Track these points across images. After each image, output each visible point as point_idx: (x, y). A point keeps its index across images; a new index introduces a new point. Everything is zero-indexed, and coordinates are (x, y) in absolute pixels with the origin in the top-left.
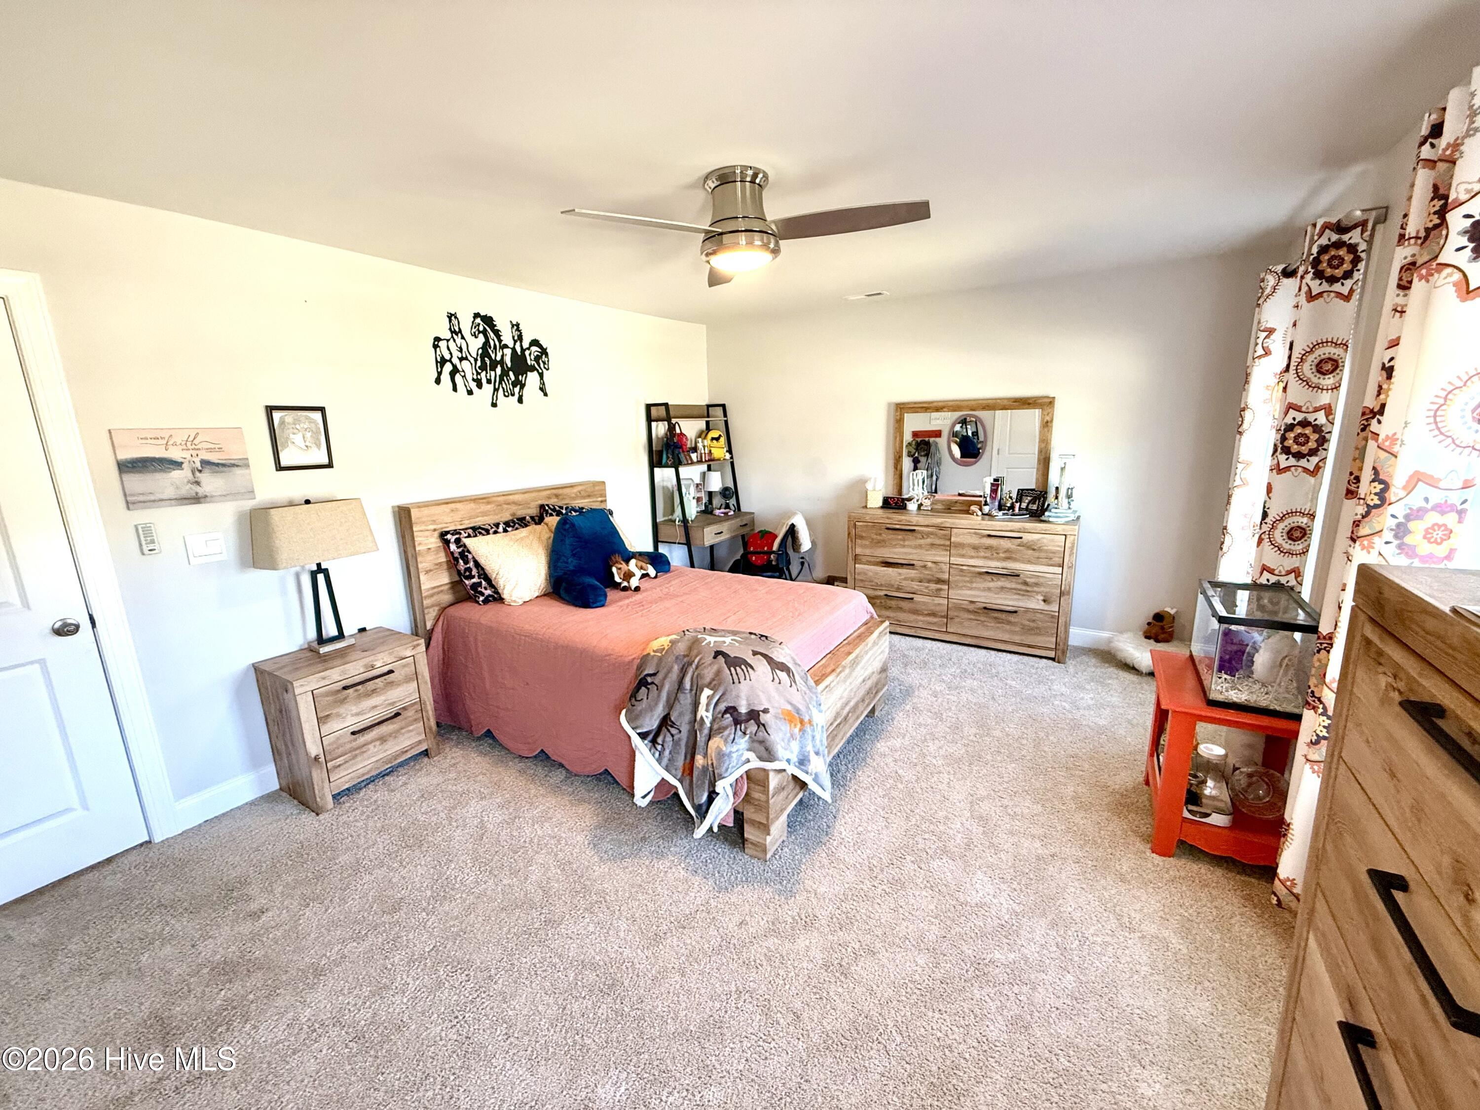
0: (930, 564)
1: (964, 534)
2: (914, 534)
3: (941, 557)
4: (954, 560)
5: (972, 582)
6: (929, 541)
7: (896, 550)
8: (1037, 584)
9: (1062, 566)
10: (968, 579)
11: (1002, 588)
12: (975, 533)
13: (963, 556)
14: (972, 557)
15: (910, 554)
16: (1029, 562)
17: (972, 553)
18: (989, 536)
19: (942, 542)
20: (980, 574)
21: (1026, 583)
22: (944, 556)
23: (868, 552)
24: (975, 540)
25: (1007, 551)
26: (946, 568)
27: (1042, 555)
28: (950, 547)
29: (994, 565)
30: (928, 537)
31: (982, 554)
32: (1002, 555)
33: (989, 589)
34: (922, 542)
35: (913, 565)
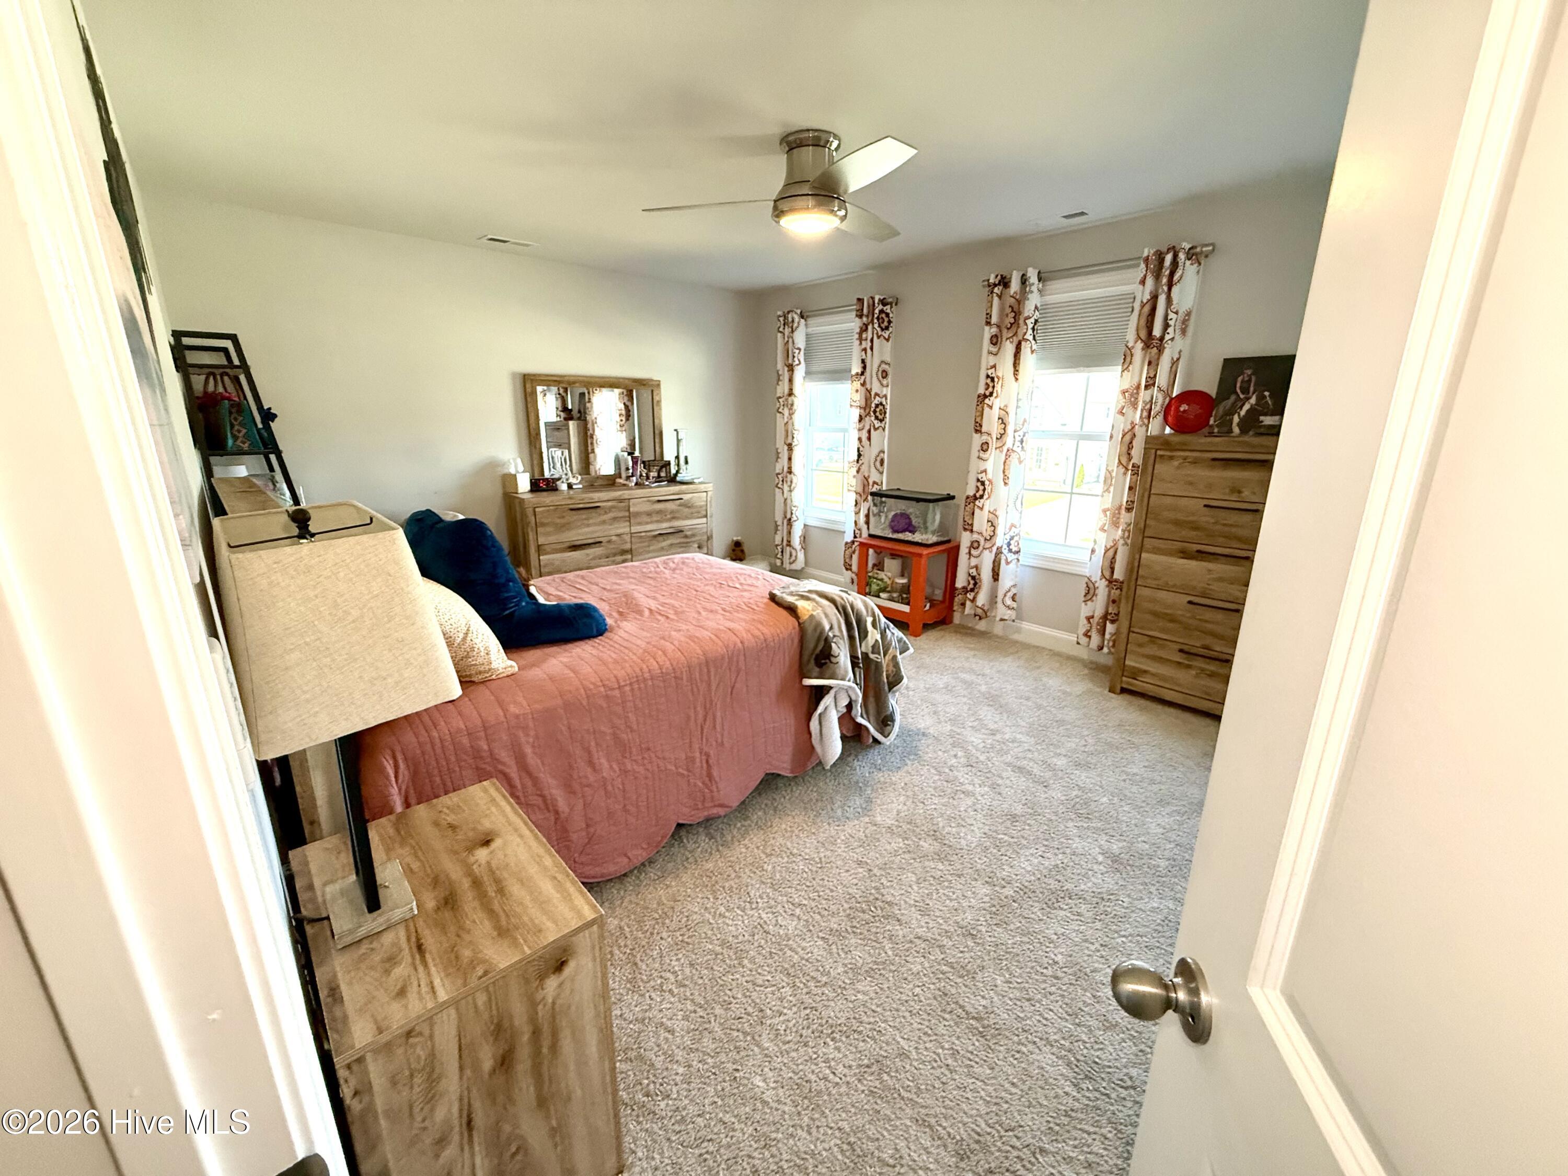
0: (614, 538)
1: (639, 503)
2: (598, 510)
3: (623, 528)
4: (634, 529)
5: (649, 546)
6: (611, 515)
7: (580, 531)
8: (693, 535)
9: (706, 516)
10: (646, 544)
11: (672, 545)
12: (649, 501)
13: (640, 524)
14: (647, 523)
15: (596, 532)
16: (687, 518)
17: (646, 519)
18: (659, 501)
19: (621, 514)
20: (655, 536)
21: (686, 537)
22: (625, 527)
23: (552, 539)
24: (647, 507)
25: (672, 512)
26: (627, 538)
27: (694, 510)
28: (630, 517)
29: (664, 526)
30: (610, 511)
31: (655, 519)
32: (669, 516)
33: (662, 549)
34: (605, 517)
35: (600, 542)
